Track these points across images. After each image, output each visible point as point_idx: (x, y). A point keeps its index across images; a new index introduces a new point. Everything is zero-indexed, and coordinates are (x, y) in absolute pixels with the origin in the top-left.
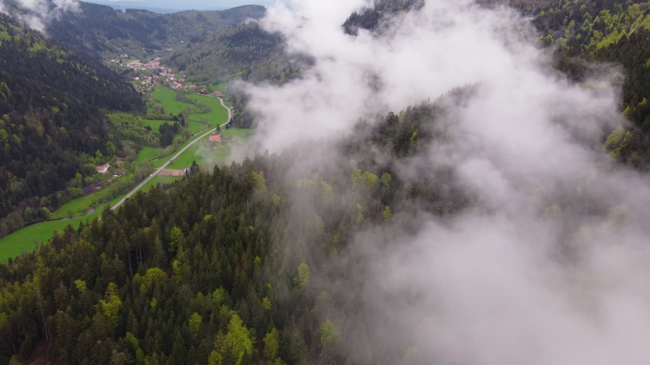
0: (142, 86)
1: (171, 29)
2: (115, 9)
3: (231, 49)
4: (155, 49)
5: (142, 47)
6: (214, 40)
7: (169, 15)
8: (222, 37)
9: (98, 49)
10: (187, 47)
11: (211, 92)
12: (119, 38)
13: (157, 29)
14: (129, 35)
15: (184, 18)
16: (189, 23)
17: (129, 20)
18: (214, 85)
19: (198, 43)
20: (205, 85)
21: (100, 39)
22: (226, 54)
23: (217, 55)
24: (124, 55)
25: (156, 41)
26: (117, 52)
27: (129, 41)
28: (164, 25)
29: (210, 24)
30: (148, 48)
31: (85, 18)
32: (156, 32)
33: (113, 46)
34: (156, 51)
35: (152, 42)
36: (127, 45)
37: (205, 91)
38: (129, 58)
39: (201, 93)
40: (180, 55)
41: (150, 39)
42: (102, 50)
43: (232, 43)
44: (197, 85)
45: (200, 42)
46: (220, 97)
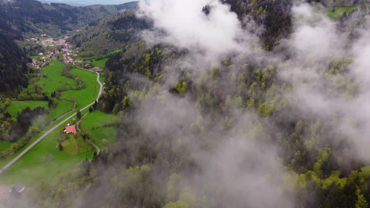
0: (40, 61)
1: (81, 17)
2: (42, 3)
3: (113, 31)
4: (67, 30)
5: (59, 29)
6: (103, 24)
7: (81, 7)
8: (109, 22)
9: (23, 30)
10: (85, 29)
11: (92, 67)
12: (42, 23)
13: (72, 16)
14: (50, 20)
15: (91, 10)
16: (94, 13)
17: (52, 11)
18: (96, 60)
19: (92, 27)
20: (89, 61)
21: (27, 23)
22: (109, 35)
23: (102, 36)
24: (43, 35)
25: (70, 25)
26: (38, 33)
27: (49, 25)
28: (76, 14)
29: (109, 13)
30: (62, 30)
31: (19, 9)
32: (70, 19)
33: (36, 28)
34: (68, 32)
35: (67, 26)
36: (47, 28)
37: (88, 66)
38: (46, 37)
39: (85, 68)
40: (79, 35)
41: (65, 23)
42: (26, 31)
43: (115, 27)
44: (84, 60)
45: (94, 26)
46: (98, 72)
